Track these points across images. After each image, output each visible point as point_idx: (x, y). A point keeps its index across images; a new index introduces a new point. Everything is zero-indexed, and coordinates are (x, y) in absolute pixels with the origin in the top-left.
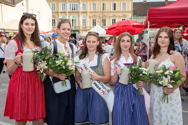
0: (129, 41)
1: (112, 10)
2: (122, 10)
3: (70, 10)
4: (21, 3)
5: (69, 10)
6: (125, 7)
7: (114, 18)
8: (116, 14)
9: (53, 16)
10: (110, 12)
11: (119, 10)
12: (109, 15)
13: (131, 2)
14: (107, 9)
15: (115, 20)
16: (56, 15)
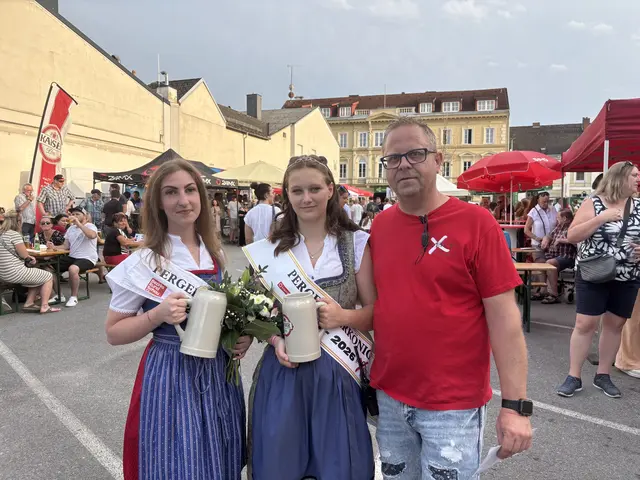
0: (194, 189)
1: (463, 143)
2: (485, 143)
3: (377, 144)
4: (281, 132)
5: (374, 146)
6: (492, 136)
7: (467, 160)
8: (471, 150)
9: (342, 159)
10: (458, 147)
11: (479, 144)
12: (457, 153)
13: (505, 126)
14: (452, 142)
15: (469, 163)
16: (347, 156)
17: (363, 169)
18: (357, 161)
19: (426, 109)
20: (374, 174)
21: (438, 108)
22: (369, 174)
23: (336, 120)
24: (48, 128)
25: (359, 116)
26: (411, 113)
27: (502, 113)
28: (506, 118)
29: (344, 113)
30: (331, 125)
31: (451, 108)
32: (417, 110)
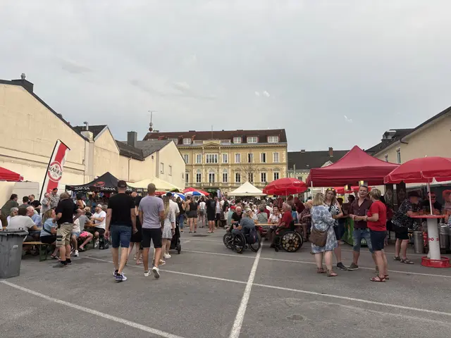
1: (260, 162)
2: (273, 162)
3: (208, 162)
4: (151, 156)
5: (206, 162)
6: (277, 157)
7: (263, 172)
8: (266, 167)
9: (187, 171)
10: (258, 164)
11: (270, 162)
12: (257, 168)
13: (285, 152)
14: (254, 161)
15: (265, 174)
16: (189, 168)
17: (199, 177)
18: (195, 172)
19: (238, 141)
20: (206, 179)
21: (244, 141)
22: (203, 180)
23: (181, 146)
24: (53, 163)
25: (196, 144)
26: (229, 143)
27: (283, 144)
28: (286, 147)
29: (187, 142)
30: (179, 149)
31: (252, 141)
32: (232, 142)
